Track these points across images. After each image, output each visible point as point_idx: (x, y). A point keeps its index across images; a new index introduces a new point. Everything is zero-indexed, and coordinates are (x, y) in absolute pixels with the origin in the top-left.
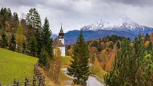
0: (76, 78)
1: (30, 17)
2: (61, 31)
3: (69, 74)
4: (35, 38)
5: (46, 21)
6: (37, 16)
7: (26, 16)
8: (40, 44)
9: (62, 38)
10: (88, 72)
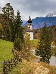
0: (42, 57)
1: (6, 10)
2: (30, 19)
3: (36, 55)
4: (10, 27)
5: (18, 13)
6: (11, 9)
7: (2, 9)
8: (14, 31)
9: (30, 25)
10: (51, 53)
